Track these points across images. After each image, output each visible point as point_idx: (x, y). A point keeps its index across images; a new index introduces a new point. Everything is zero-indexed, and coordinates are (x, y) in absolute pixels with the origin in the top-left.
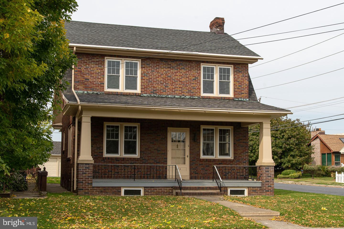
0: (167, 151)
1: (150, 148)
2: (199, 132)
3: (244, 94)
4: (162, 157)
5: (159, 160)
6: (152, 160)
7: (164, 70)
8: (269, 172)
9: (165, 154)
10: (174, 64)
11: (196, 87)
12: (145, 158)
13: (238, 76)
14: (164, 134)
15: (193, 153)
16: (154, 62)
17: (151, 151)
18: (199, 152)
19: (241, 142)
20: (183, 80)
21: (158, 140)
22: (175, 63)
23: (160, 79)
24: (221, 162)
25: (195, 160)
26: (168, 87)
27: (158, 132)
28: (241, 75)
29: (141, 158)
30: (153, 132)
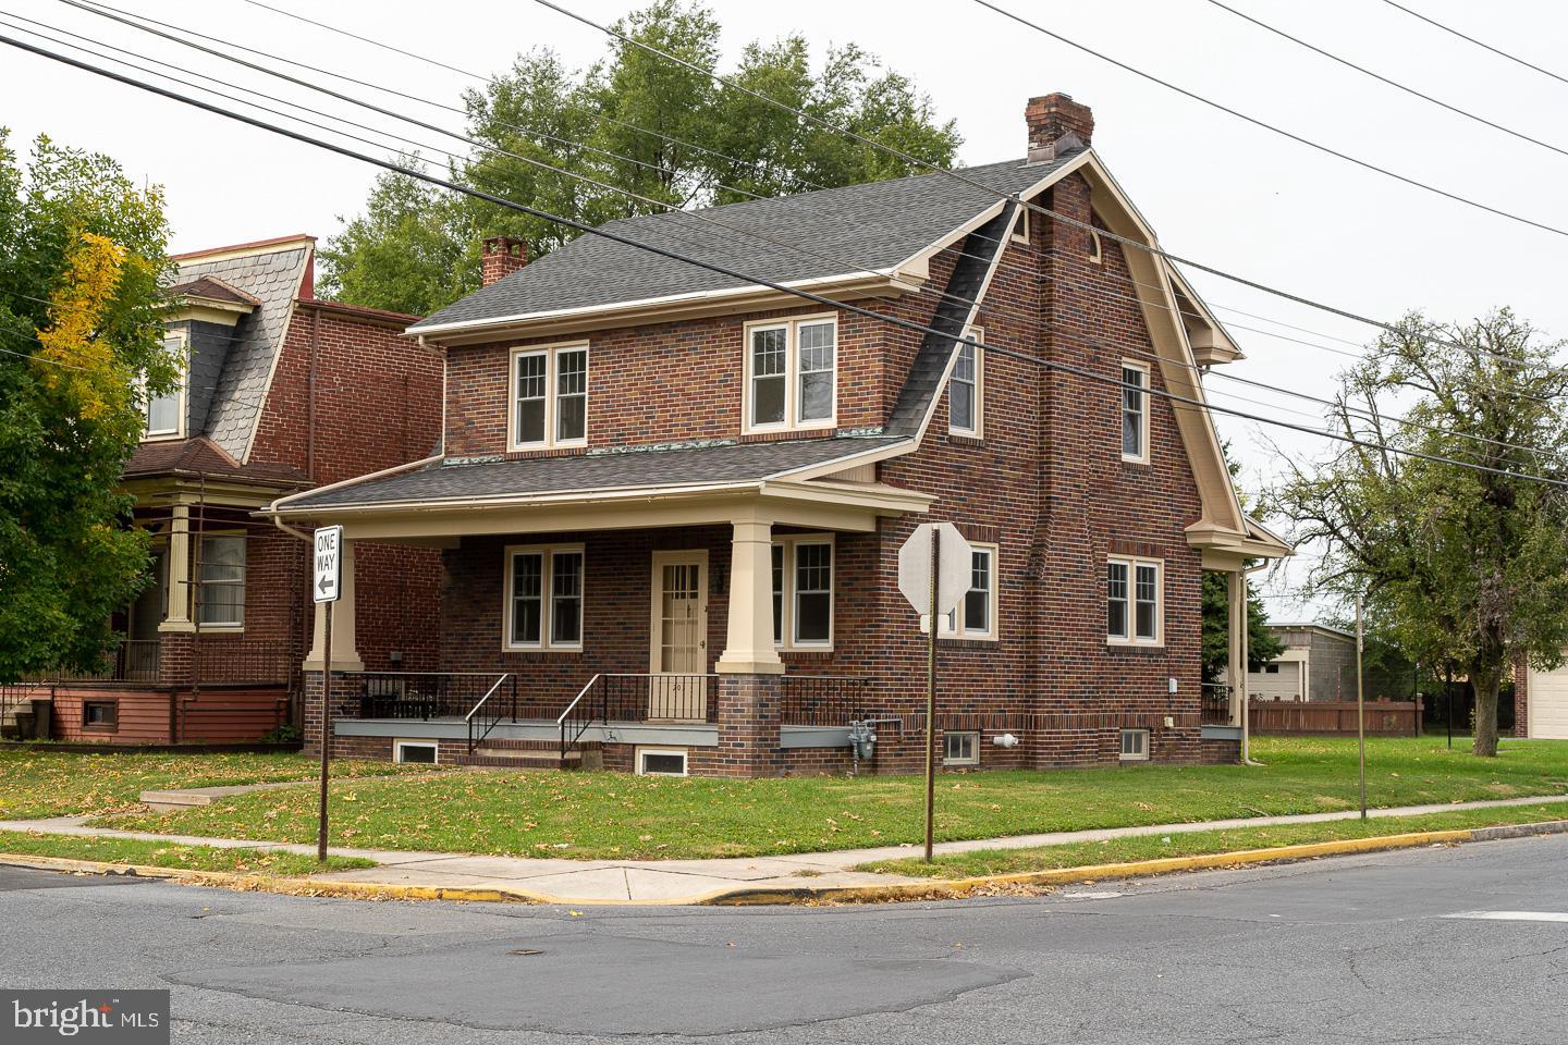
0: (648, 628)
1: (605, 619)
3: (867, 410)
4: (636, 648)
5: (629, 658)
6: (613, 658)
7: (645, 364)
8: (737, 694)
9: (643, 638)
10: (669, 341)
11: (728, 406)
12: (593, 653)
13: (850, 348)
14: (641, 573)
15: (717, 633)
16: (620, 342)
17: (608, 629)
19: (857, 589)
20: (694, 388)
21: (626, 594)
22: (672, 337)
23: (634, 394)
24: (796, 662)
26: (654, 417)
27: (628, 569)
28: (859, 341)
29: (585, 652)
30: (615, 569)
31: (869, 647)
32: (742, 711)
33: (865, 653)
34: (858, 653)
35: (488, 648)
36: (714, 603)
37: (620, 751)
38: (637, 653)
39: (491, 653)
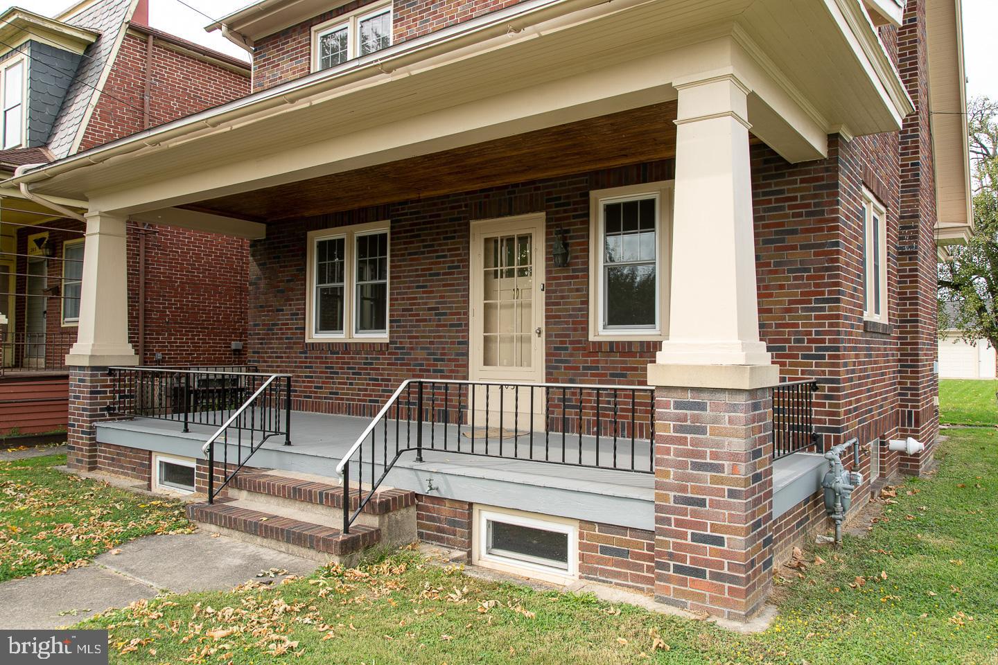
0: (467, 314)
1: (414, 304)
2: (582, 223)
4: (450, 337)
5: (444, 348)
6: (422, 349)
9: (460, 325)
12: (401, 343)
14: (458, 249)
15: (559, 317)
17: (418, 315)
18: (580, 309)
19: (794, 248)
21: (438, 274)
25: (566, 349)
27: (440, 245)
29: (391, 342)
30: (425, 247)
31: (817, 333)
32: (719, 468)
33: (810, 341)
34: (797, 341)
35: (291, 338)
36: (555, 278)
37: (446, 510)
38: (453, 343)
39: (295, 343)
